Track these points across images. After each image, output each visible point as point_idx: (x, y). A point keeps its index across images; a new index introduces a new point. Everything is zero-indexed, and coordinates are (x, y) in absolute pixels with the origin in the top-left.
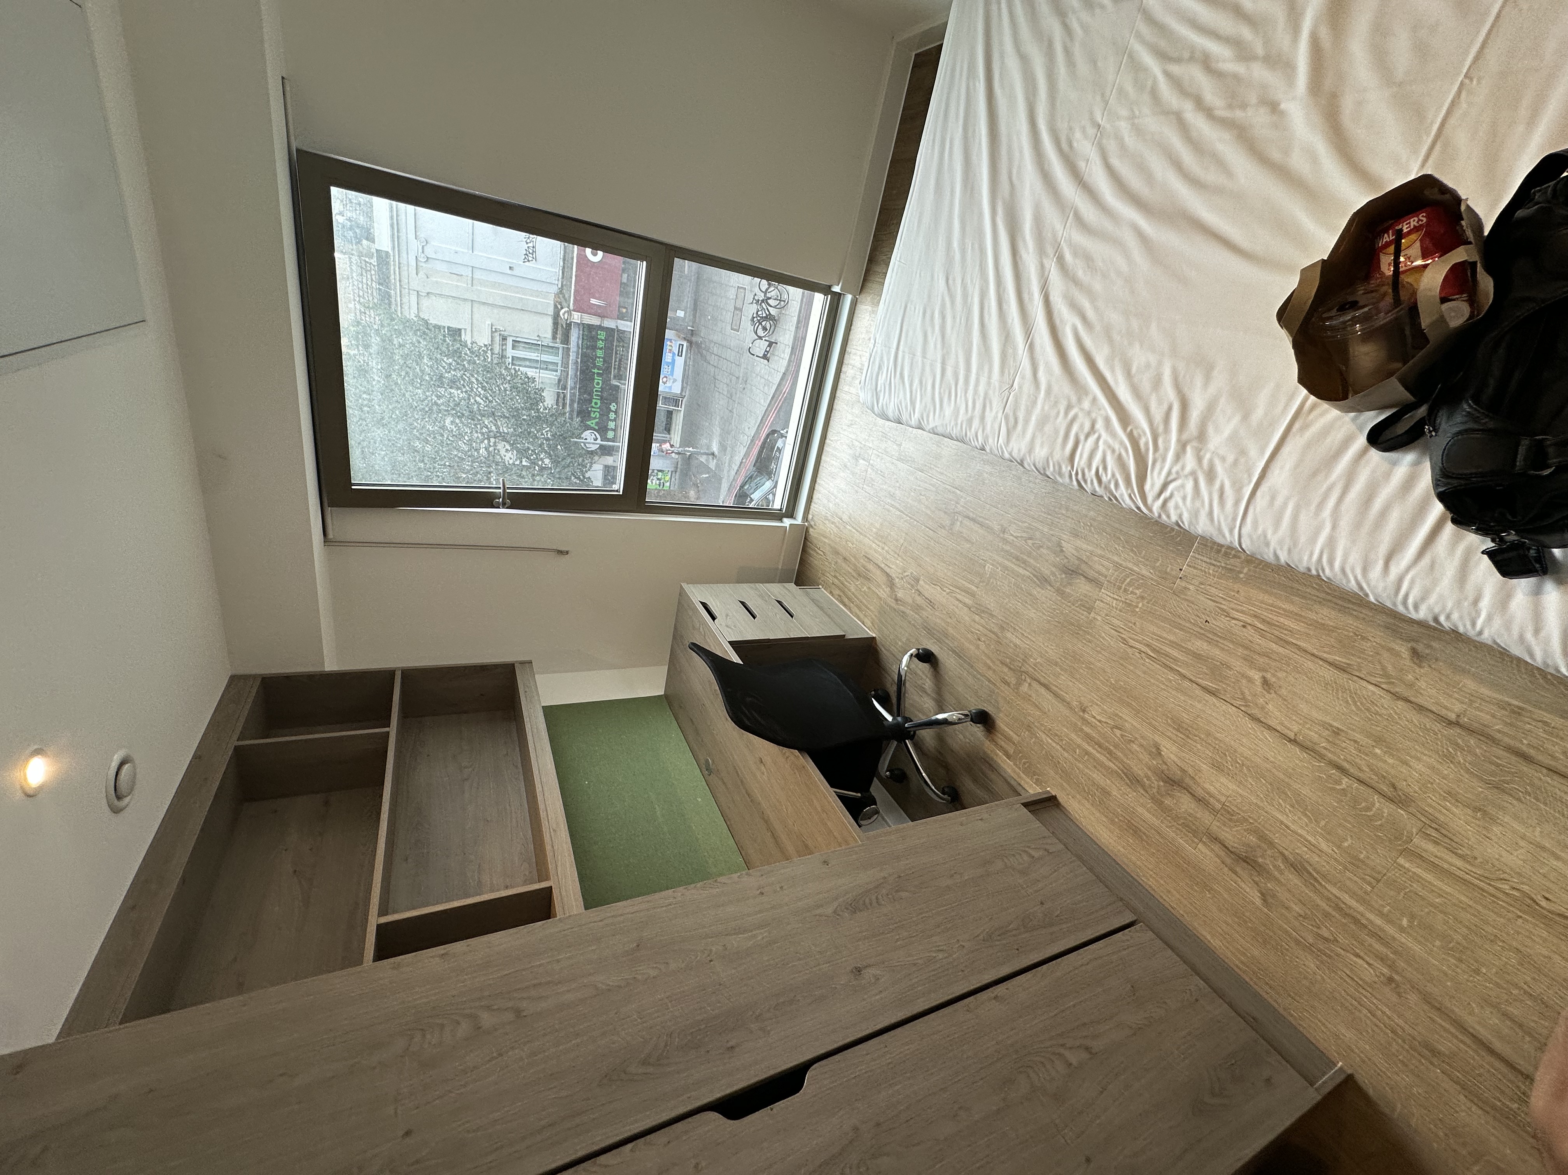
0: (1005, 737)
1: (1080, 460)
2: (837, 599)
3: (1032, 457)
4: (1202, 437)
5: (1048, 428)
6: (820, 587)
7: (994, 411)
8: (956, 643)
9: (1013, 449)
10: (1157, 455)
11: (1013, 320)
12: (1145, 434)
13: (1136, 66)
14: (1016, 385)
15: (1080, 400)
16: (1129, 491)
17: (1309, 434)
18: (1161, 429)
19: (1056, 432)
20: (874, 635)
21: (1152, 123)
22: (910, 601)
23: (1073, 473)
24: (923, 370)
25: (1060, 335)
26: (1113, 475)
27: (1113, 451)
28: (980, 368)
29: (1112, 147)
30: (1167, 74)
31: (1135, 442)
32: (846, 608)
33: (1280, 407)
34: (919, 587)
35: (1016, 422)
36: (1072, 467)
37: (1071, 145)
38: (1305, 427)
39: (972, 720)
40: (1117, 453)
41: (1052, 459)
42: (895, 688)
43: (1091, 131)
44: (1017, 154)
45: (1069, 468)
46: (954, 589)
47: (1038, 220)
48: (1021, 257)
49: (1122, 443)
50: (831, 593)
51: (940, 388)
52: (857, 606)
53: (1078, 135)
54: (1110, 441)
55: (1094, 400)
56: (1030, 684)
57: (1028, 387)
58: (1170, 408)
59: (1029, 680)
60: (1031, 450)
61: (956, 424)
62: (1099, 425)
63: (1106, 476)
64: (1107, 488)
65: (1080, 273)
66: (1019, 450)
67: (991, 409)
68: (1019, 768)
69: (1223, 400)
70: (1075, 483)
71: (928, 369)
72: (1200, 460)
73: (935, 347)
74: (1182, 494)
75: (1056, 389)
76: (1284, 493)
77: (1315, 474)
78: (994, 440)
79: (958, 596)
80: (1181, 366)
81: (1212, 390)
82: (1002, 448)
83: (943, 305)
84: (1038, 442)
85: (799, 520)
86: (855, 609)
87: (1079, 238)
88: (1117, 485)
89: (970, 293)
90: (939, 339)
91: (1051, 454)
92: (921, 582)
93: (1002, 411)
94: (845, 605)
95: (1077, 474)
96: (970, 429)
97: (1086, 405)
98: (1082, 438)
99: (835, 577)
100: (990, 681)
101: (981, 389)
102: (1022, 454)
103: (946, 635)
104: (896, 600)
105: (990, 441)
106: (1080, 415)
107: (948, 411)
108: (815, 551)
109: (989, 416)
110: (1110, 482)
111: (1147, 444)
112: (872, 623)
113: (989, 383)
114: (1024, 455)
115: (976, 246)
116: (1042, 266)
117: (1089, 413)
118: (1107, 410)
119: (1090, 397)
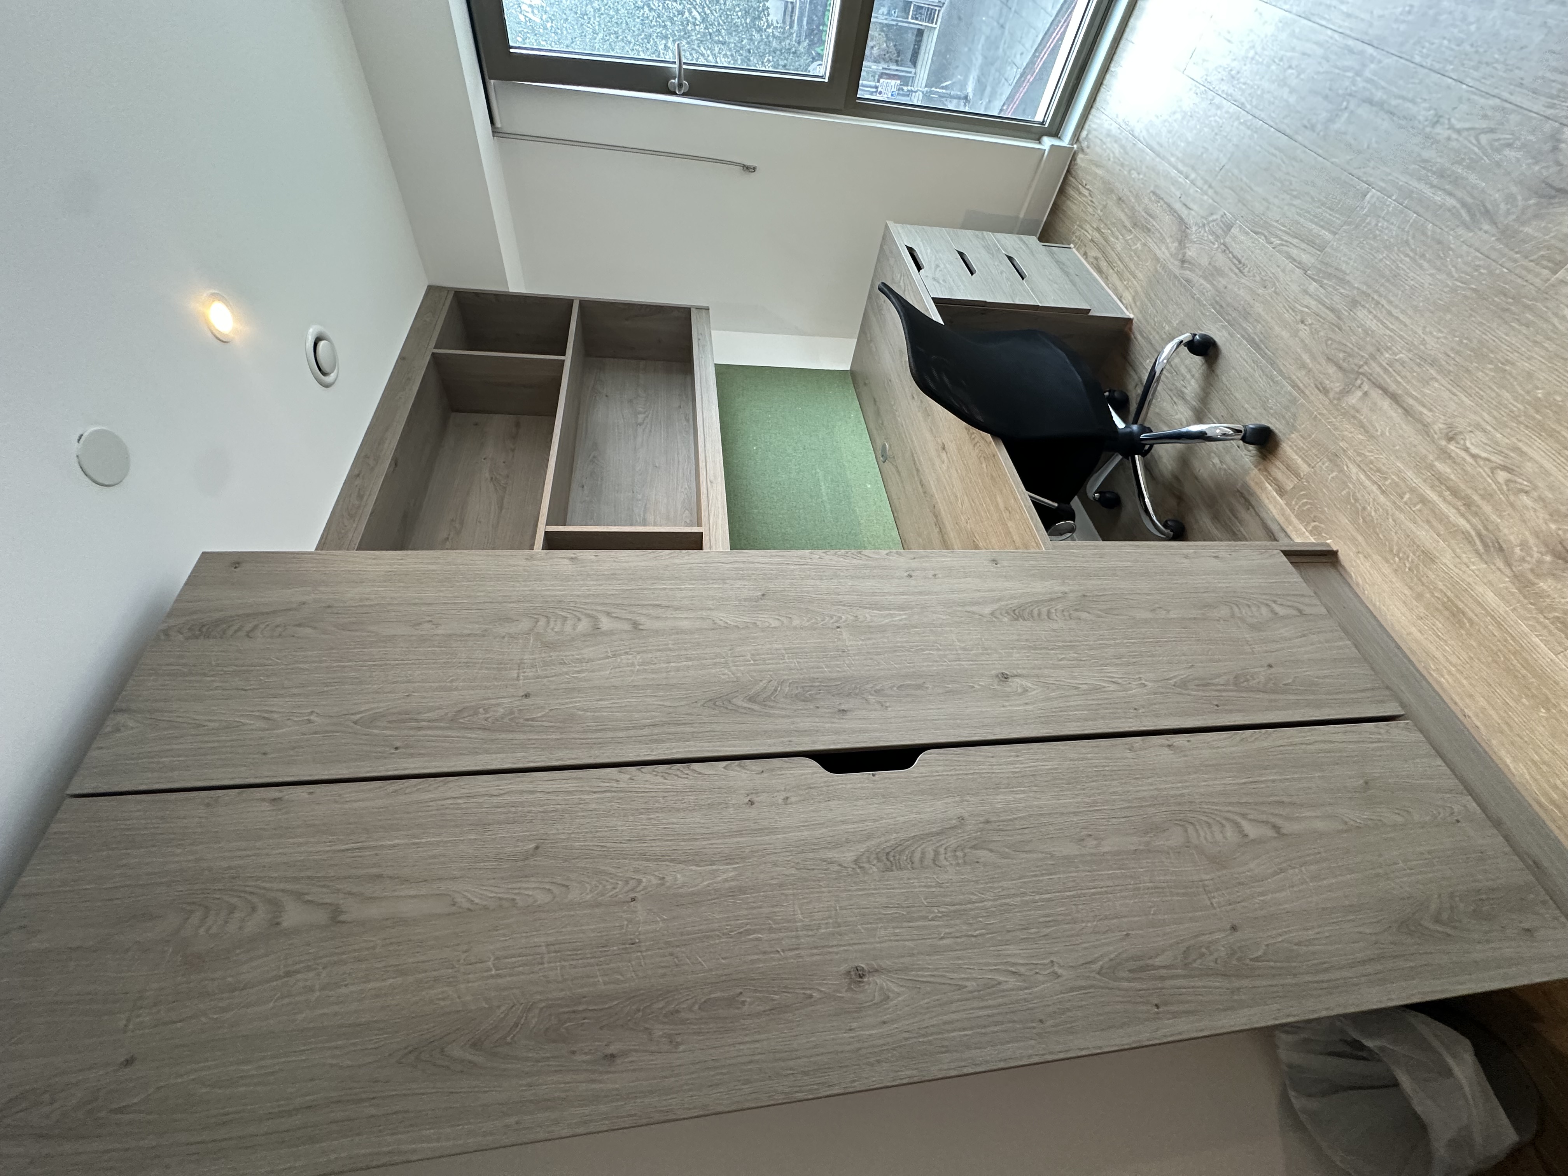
0: (1288, 467)
2: (1091, 264)
6: (1072, 246)
8: (1259, 327)
20: (1132, 316)
22: (1204, 261)
32: (1101, 277)
34: (1228, 239)
39: (1244, 439)
42: (1140, 390)
46: (1290, 239)
50: (1085, 255)
52: (1118, 273)
56: (1366, 394)
59: (1366, 387)
68: (1293, 510)
79: (1294, 252)
85: (1066, 140)
86: (1114, 278)
92: (1235, 231)
94: (1100, 271)
99: (1098, 230)
100: (1295, 386)
103: (1246, 315)
104: (1183, 261)
108: (1078, 190)
112: (1134, 299)
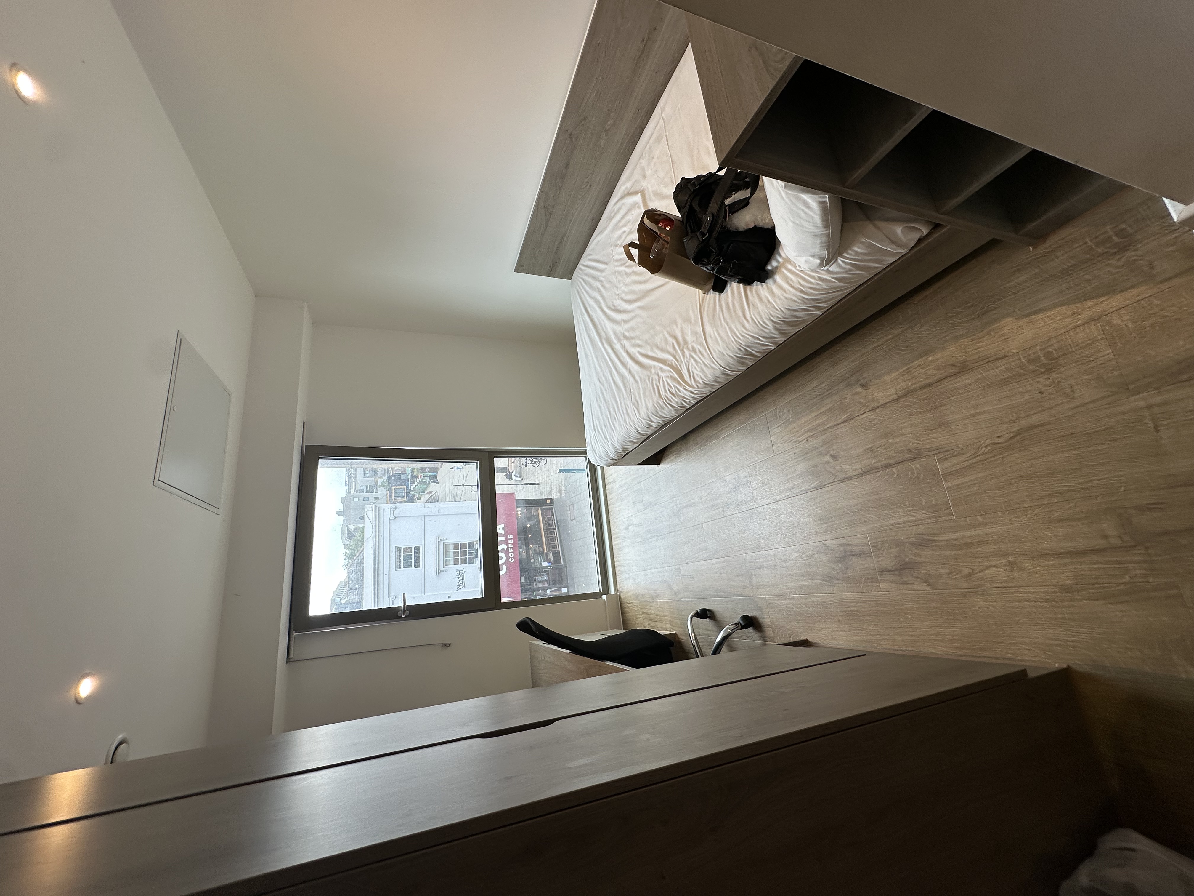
1: (663, 393)
3: (650, 411)
4: (686, 342)
5: (647, 394)
7: (629, 406)
8: (712, 589)
9: (642, 415)
10: (679, 363)
11: (622, 371)
12: (672, 360)
13: (619, 272)
14: (632, 390)
15: (651, 372)
16: (683, 387)
17: (706, 309)
18: (675, 353)
19: (650, 390)
21: (628, 280)
22: (681, 587)
23: (664, 401)
25: (636, 358)
26: (674, 386)
28: (620, 397)
29: (623, 295)
30: (626, 267)
31: (671, 366)
33: (696, 311)
35: (638, 402)
36: (663, 399)
37: (614, 306)
38: (704, 310)
39: (742, 627)
41: (655, 403)
43: (617, 298)
44: (602, 323)
45: (661, 400)
46: (697, 555)
47: (615, 334)
48: (616, 349)
49: (669, 371)
51: (611, 420)
53: (615, 302)
54: (666, 375)
57: (635, 386)
58: (673, 344)
60: (648, 409)
61: (622, 428)
62: (661, 374)
63: (672, 389)
64: (678, 396)
65: (632, 335)
66: (644, 413)
67: (629, 407)
69: (683, 325)
70: (669, 407)
72: (689, 349)
73: (604, 407)
74: (694, 368)
75: (642, 376)
76: (711, 330)
77: (714, 317)
79: (701, 557)
80: (668, 329)
81: (679, 326)
82: (639, 419)
83: (601, 389)
84: (647, 401)
85: (613, 592)
87: (626, 326)
89: (608, 378)
90: (604, 403)
91: (653, 401)
93: (631, 404)
95: (666, 401)
96: (626, 423)
97: (653, 371)
98: (658, 384)
101: (623, 405)
102: (646, 413)
105: (635, 421)
106: (653, 376)
108: (628, 606)
109: (629, 411)
110: (676, 392)
111: (675, 363)
113: (624, 399)
114: (647, 413)
115: (603, 361)
116: (621, 344)
117: (655, 373)
118: (659, 366)
119: (653, 367)
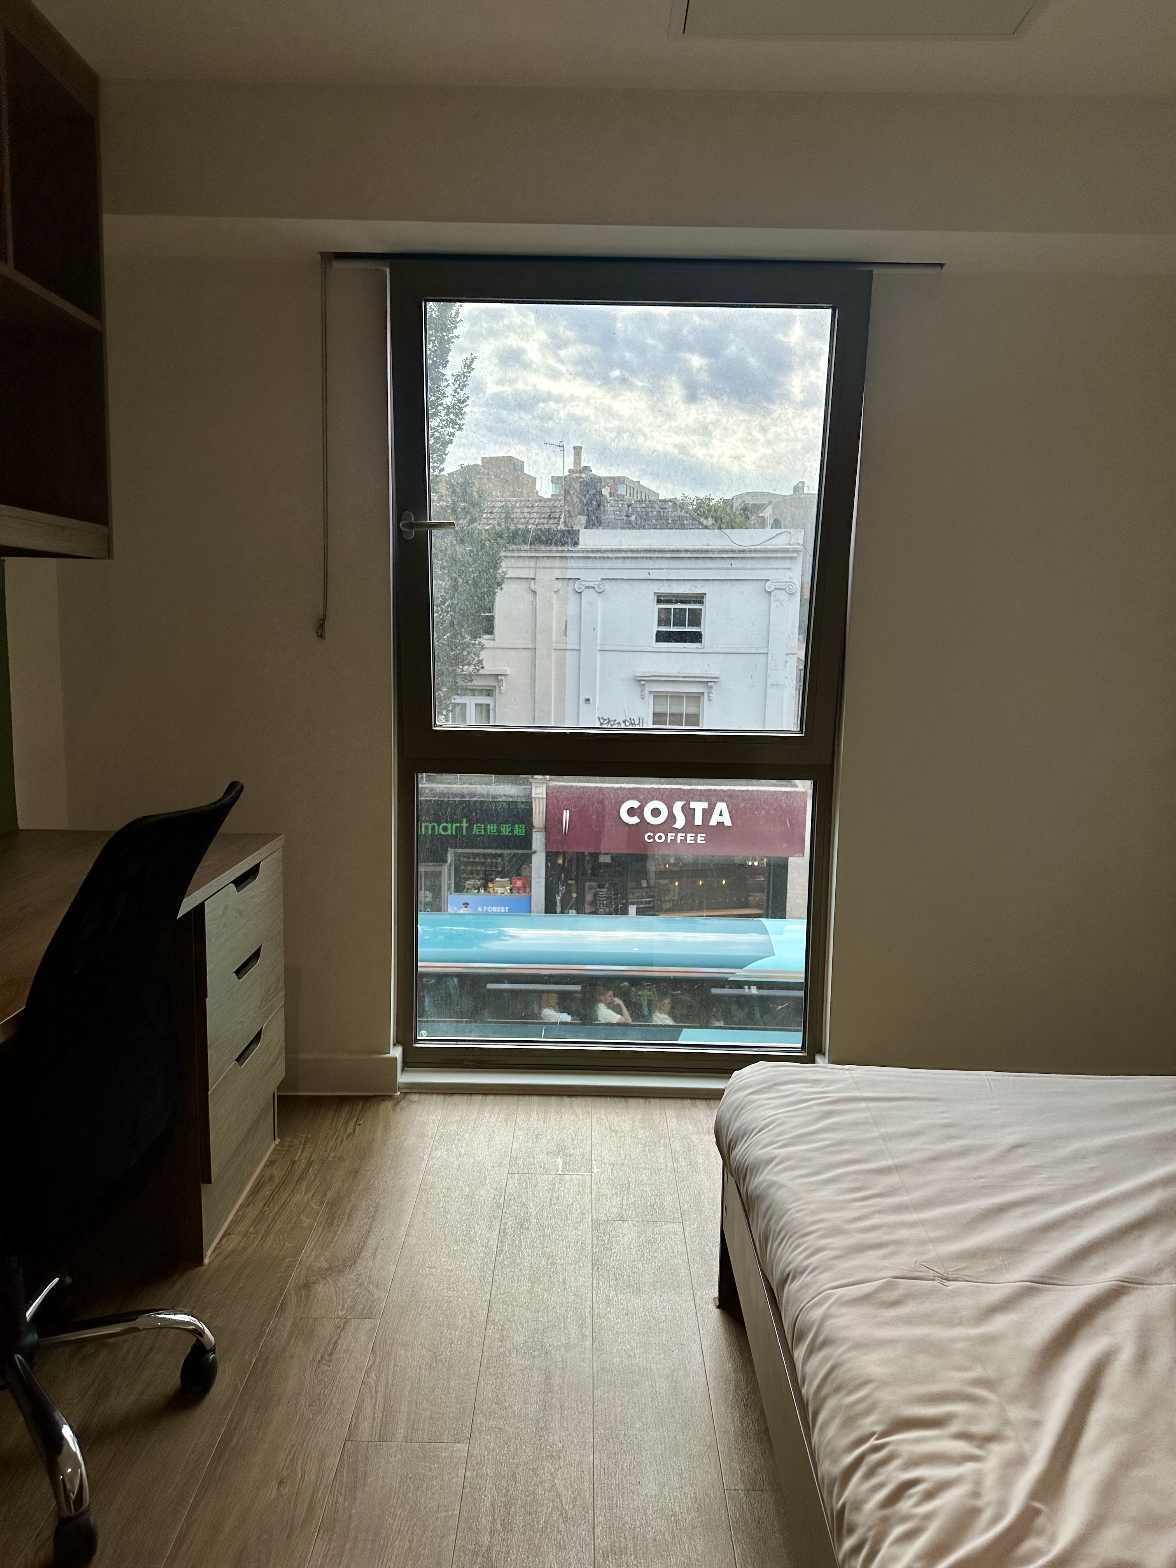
1: (908, 1443)
2: (261, 1176)
3: (850, 1355)
5: (923, 1361)
6: (279, 1140)
7: (886, 1263)
9: (842, 1315)
11: (1045, 1252)
12: (1052, 1540)
14: (953, 1285)
15: (1014, 1398)
20: (206, 1261)
23: (873, 1442)
24: (863, 1142)
25: (1087, 1331)
26: (928, 1517)
27: (976, 1495)
28: (935, 1223)
31: (1023, 1527)
32: (248, 1197)
34: (354, 1323)
35: (895, 1304)
36: (883, 1435)
40: (979, 1503)
41: (874, 1390)
45: (878, 1429)
46: (380, 1395)
48: (1140, 1237)
49: (1002, 1505)
50: (271, 1163)
51: (855, 1172)
54: (990, 1481)
55: (1036, 1424)
57: (967, 1304)
60: (862, 1345)
61: (813, 1213)
62: (997, 1453)
63: (918, 1504)
64: (886, 1524)
67: (885, 1257)
70: (849, 1459)
71: (869, 1148)
73: (911, 1151)
75: (1000, 1351)
78: (830, 1282)
79: (368, 1409)
85: (404, 1078)
88: (909, 1536)
89: (1027, 1182)
90: (930, 1154)
91: (883, 1384)
92: (368, 1324)
93: (895, 1274)
94: (257, 1188)
95: (874, 1450)
96: (823, 1237)
97: (1017, 1413)
99: (310, 1164)
101: (903, 1233)
102: (845, 1334)
104: (307, 1286)
105: (826, 1276)
106: (992, 1409)
107: (826, 1194)
110: (905, 1518)
112: (234, 1251)
113: (923, 1242)
114: (844, 1340)
115: (1097, 1174)
116: (1157, 1270)
117: (1007, 1423)
118: (1034, 1450)
119: (1034, 1415)
